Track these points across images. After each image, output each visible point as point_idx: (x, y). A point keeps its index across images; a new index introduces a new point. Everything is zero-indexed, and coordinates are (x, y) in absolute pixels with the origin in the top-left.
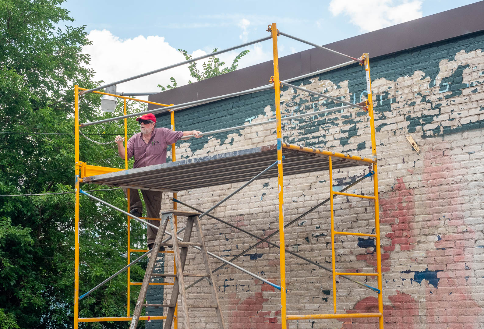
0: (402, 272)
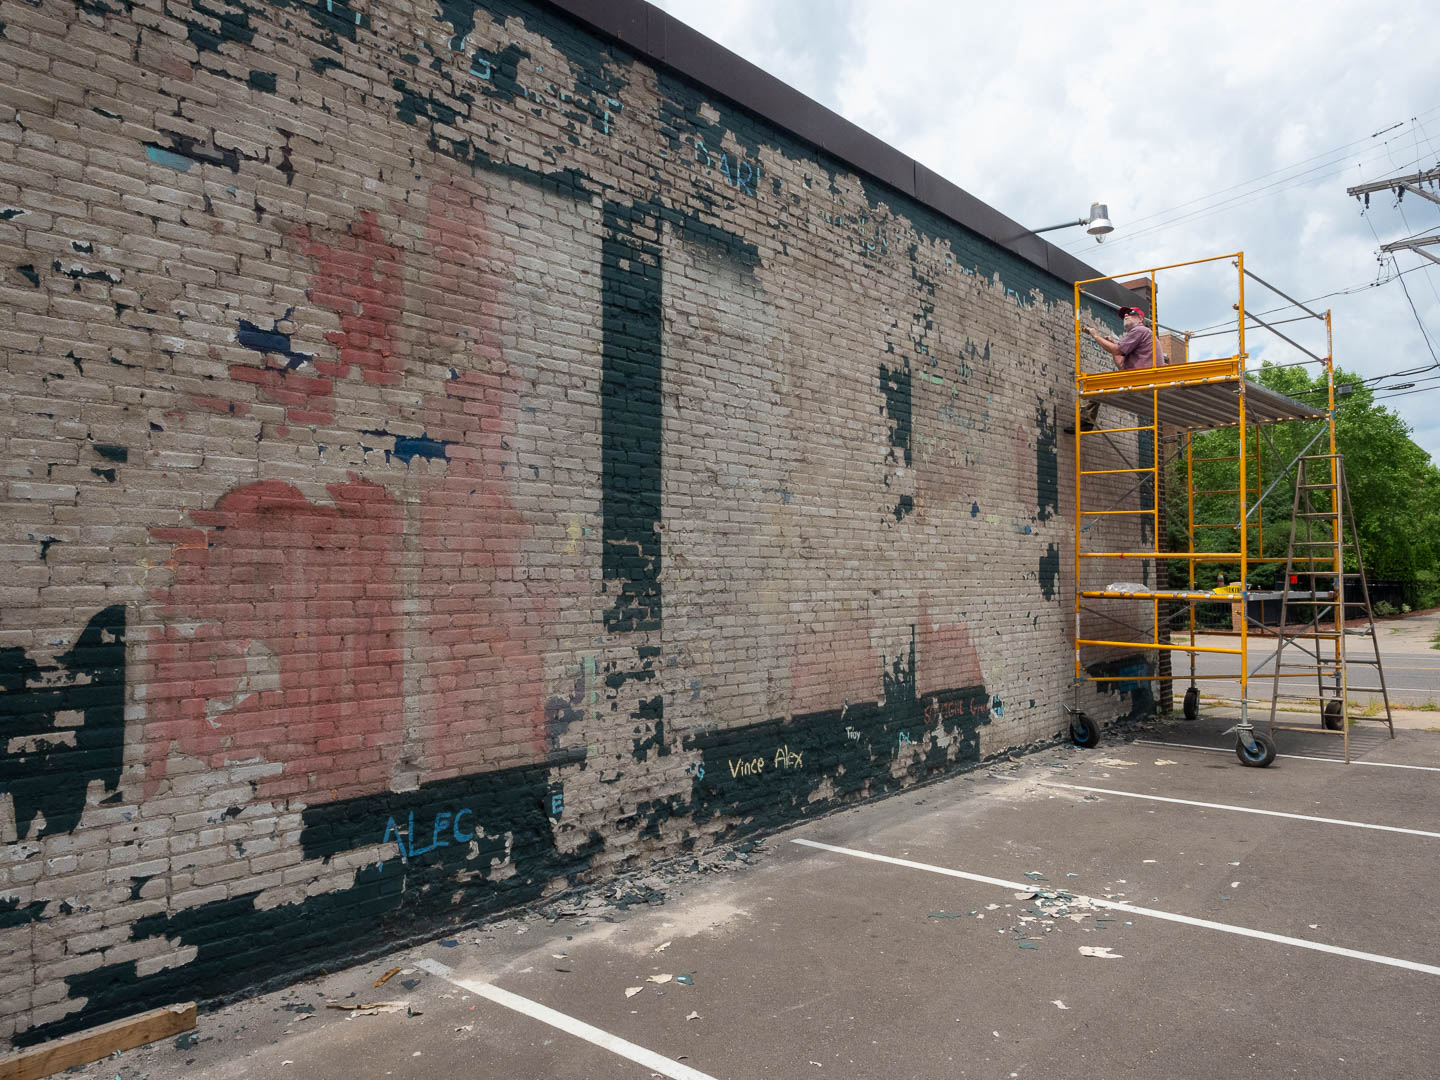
0: (365, 432)
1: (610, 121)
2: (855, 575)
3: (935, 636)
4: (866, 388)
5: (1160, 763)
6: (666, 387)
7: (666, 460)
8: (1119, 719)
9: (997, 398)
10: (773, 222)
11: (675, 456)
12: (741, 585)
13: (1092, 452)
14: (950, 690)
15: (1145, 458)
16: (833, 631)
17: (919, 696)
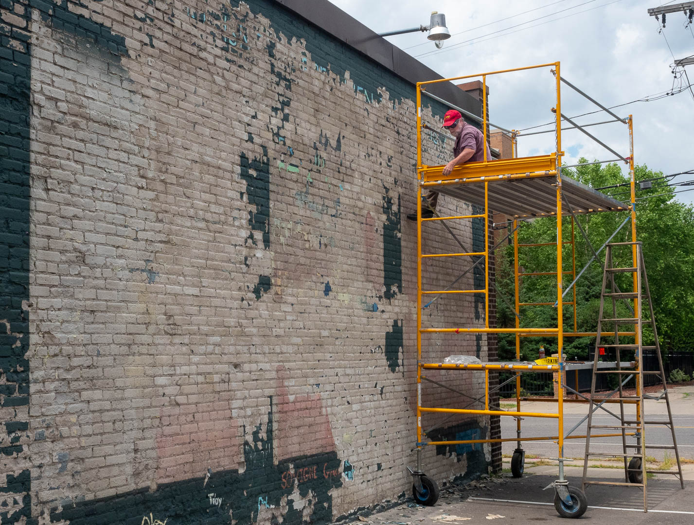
2: (217, 350)
3: (291, 407)
4: (227, 175)
5: (490, 517)
6: (34, 169)
7: (34, 241)
8: (456, 479)
9: (347, 186)
10: (140, 15)
11: (43, 237)
12: (109, 361)
13: (432, 237)
14: (306, 457)
15: (478, 245)
16: (196, 404)
17: (276, 462)
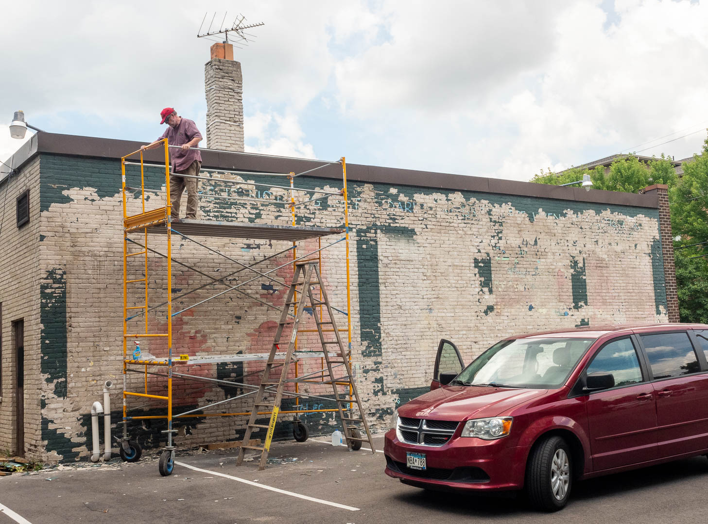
1: (358, 205)
2: (464, 336)
4: (467, 268)
6: (380, 281)
7: (381, 304)
9: (543, 260)
10: (420, 219)
11: (385, 302)
12: (413, 341)
